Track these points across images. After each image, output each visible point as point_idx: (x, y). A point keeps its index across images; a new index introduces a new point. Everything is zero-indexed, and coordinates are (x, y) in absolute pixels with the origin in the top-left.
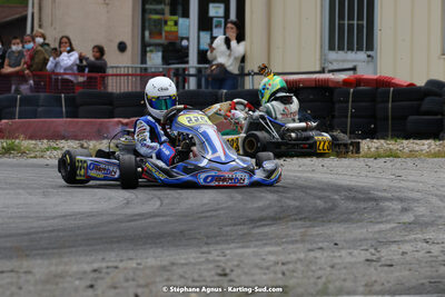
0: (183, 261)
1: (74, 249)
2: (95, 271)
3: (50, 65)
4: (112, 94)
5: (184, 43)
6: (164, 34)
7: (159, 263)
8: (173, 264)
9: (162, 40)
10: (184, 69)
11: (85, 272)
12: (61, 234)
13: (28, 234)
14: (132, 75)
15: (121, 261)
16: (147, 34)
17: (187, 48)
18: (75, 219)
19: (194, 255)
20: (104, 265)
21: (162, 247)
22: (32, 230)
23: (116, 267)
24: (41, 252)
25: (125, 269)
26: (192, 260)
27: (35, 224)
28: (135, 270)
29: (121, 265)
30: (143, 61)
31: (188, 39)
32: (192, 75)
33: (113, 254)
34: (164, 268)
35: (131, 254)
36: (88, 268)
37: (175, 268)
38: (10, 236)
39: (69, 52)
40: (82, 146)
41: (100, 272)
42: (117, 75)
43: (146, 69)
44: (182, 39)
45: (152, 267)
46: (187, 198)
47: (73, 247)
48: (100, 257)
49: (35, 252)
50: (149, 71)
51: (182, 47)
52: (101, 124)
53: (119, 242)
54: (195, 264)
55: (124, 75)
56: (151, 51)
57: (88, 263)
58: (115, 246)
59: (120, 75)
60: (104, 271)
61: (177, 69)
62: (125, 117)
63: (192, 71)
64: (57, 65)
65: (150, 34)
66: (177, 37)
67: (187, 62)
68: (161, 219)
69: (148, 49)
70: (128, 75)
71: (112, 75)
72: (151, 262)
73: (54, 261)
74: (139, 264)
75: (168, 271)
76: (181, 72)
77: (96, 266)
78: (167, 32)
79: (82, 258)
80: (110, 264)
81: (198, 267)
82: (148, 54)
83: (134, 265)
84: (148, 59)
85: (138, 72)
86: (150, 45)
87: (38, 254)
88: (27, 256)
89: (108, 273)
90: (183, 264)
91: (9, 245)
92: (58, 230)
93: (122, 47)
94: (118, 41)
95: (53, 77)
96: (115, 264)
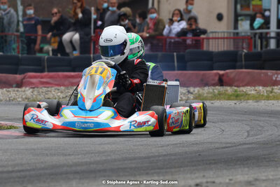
0: (264, 178)
1: (182, 169)
2: (197, 185)
3: (165, 32)
4: (212, 52)
5: (267, 13)
6: (251, 7)
7: (246, 179)
8: (256, 180)
9: (250, 12)
10: (267, 33)
12: (173, 157)
13: (148, 158)
14: (227, 38)
15: (218, 177)
16: (239, 7)
17: (269, 17)
18: (183, 147)
19: (272, 173)
20: (204, 180)
21: (248, 167)
22: (151, 155)
23: (214, 182)
24: (158, 171)
25: (220, 183)
26: (271, 177)
27: (153, 150)
28: (227, 184)
29: (217, 181)
30: (236, 27)
31: (269, 10)
32: (273, 38)
33: (212, 173)
34: (249, 183)
35: (225, 172)
36: (192, 183)
37: (258, 182)
38: (135, 159)
39: (179, 21)
40: (189, 92)
42: (215, 38)
43: (237, 33)
44: (265, 10)
45: (240, 182)
46: (268, 130)
47: (181, 167)
48: (202, 175)
49: (153, 171)
50: (240, 35)
52: (204, 75)
53: (215, 163)
54: (273, 180)
55: (221, 38)
56: (242, 20)
58: (213, 166)
59: (218, 38)
60: (205, 185)
61: (261, 34)
62: (221, 70)
63: (273, 35)
64: (170, 31)
65: (241, 7)
66: (261, 9)
67: (269, 28)
68: (247, 146)
69: (239, 18)
70: (224, 38)
71: (213, 38)
72: (240, 178)
74: (231, 180)
75: (253, 185)
77: (198, 181)
78: (254, 6)
79: (189, 175)
80: (209, 180)
81: (275, 182)
82: (240, 22)
83: (227, 181)
84: (239, 26)
85: (232, 35)
86: (241, 15)
87: (155, 173)
88: (147, 174)
90: (264, 180)
91: (134, 166)
92: (171, 155)
93: (220, 17)
94: (216, 13)
95: (168, 40)
96: (213, 180)
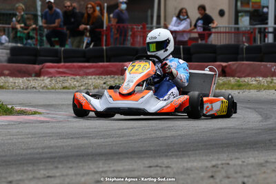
0: (273, 160)
1: (197, 152)
2: (214, 166)
4: (215, 45)
5: (265, 10)
6: (251, 4)
7: (257, 161)
8: (267, 162)
9: (249, 9)
10: (265, 29)
11: (207, 167)
14: (228, 32)
15: (231, 160)
16: (239, 4)
17: (267, 13)
20: (220, 162)
23: (228, 164)
25: (234, 165)
28: (241, 166)
29: (231, 162)
30: (237, 22)
31: (268, 7)
32: (271, 33)
33: (225, 155)
34: (261, 165)
35: (237, 155)
36: (209, 164)
37: (268, 164)
41: (217, 167)
43: (238, 28)
44: (264, 7)
45: (252, 164)
47: (197, 150)
48: (216, 157)
50: (241, 29)
51: (263, 13)
53: (227, 147)
55: (223, 33)
56: (242, 16)
57: (208, 161)
60: (220, 166)
61: (260, 29)
62: (224, 62)
63: (271, 30)
65: (242, 3)
66: (260, 6)
67: (267, 24)
69: (240, 14)
70: (226, 32)
72: (251, 160)
73: (185, 159)
74: (243, 162)
75: (264, 166)
76: (262, 30)
77: (214, 163)
78: (253, 3)
79: (204, 158)
80: (224, 162)
82: (240, 18)
83: (240, 163)
84: (239, 21)
85: (233, 30)
86: (241, 12)
88: (166, 156)
89: (223, 168)
93: (222, 13)
94: (218, 9)
96: (227, 162)
